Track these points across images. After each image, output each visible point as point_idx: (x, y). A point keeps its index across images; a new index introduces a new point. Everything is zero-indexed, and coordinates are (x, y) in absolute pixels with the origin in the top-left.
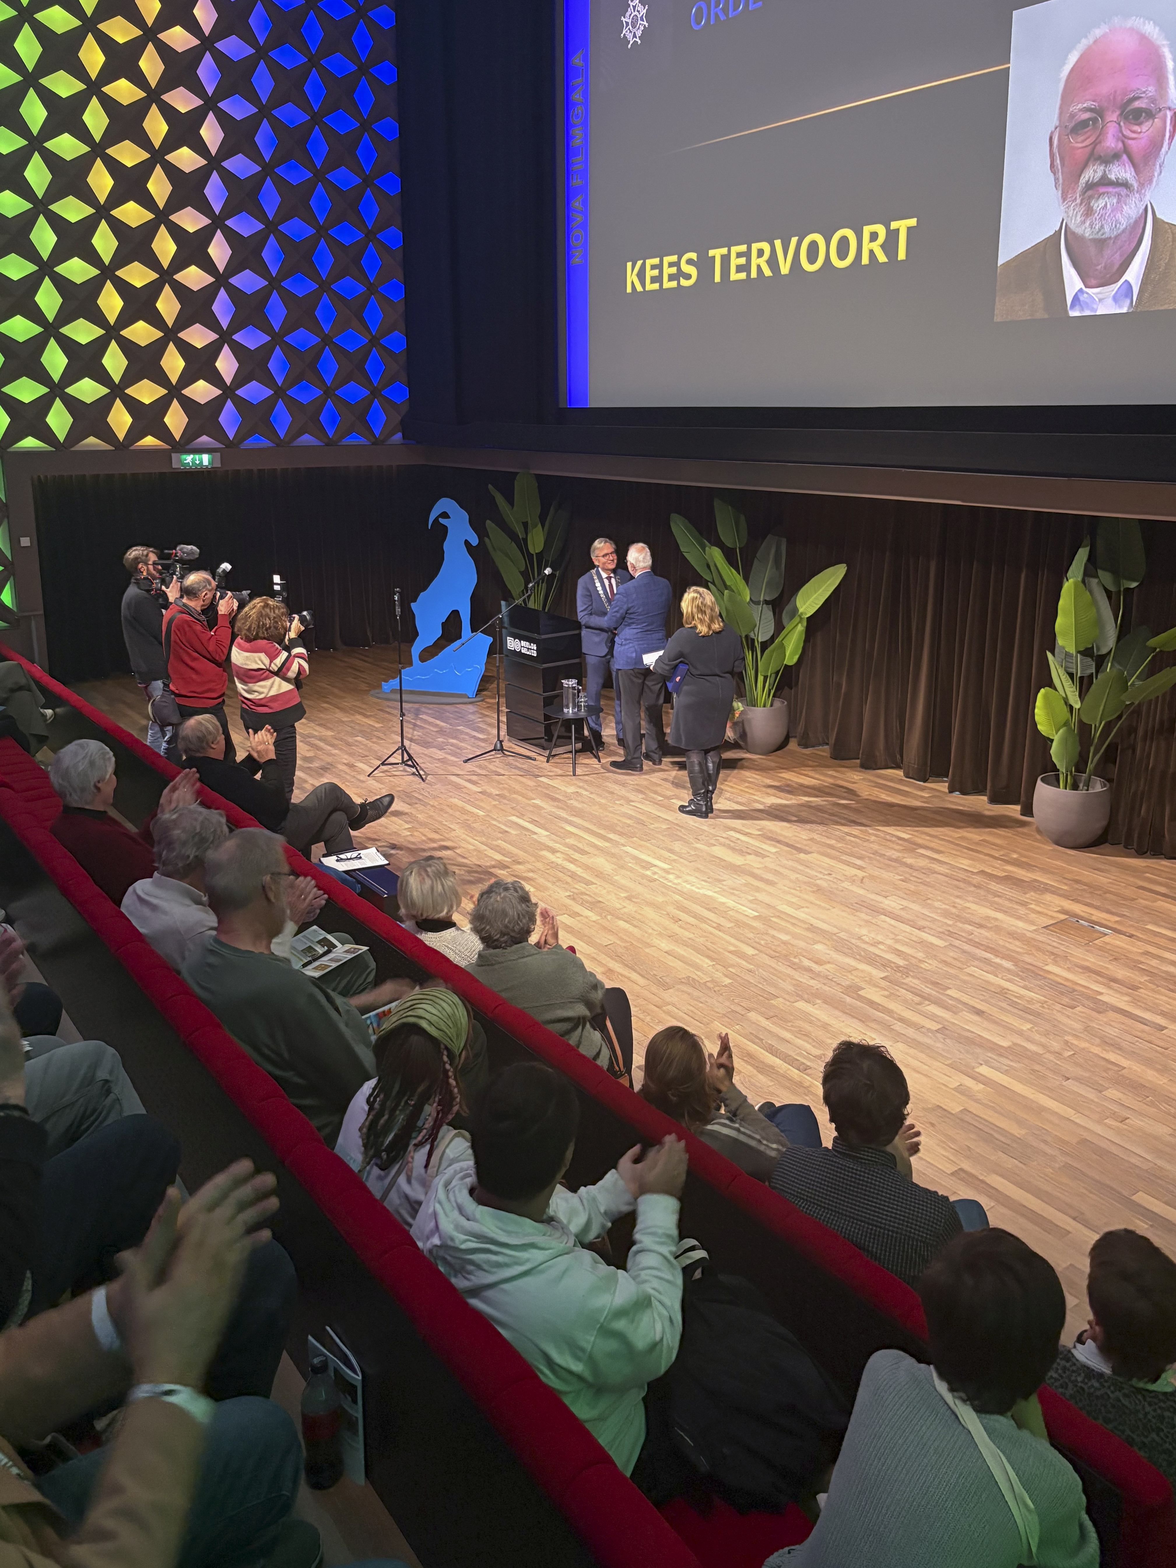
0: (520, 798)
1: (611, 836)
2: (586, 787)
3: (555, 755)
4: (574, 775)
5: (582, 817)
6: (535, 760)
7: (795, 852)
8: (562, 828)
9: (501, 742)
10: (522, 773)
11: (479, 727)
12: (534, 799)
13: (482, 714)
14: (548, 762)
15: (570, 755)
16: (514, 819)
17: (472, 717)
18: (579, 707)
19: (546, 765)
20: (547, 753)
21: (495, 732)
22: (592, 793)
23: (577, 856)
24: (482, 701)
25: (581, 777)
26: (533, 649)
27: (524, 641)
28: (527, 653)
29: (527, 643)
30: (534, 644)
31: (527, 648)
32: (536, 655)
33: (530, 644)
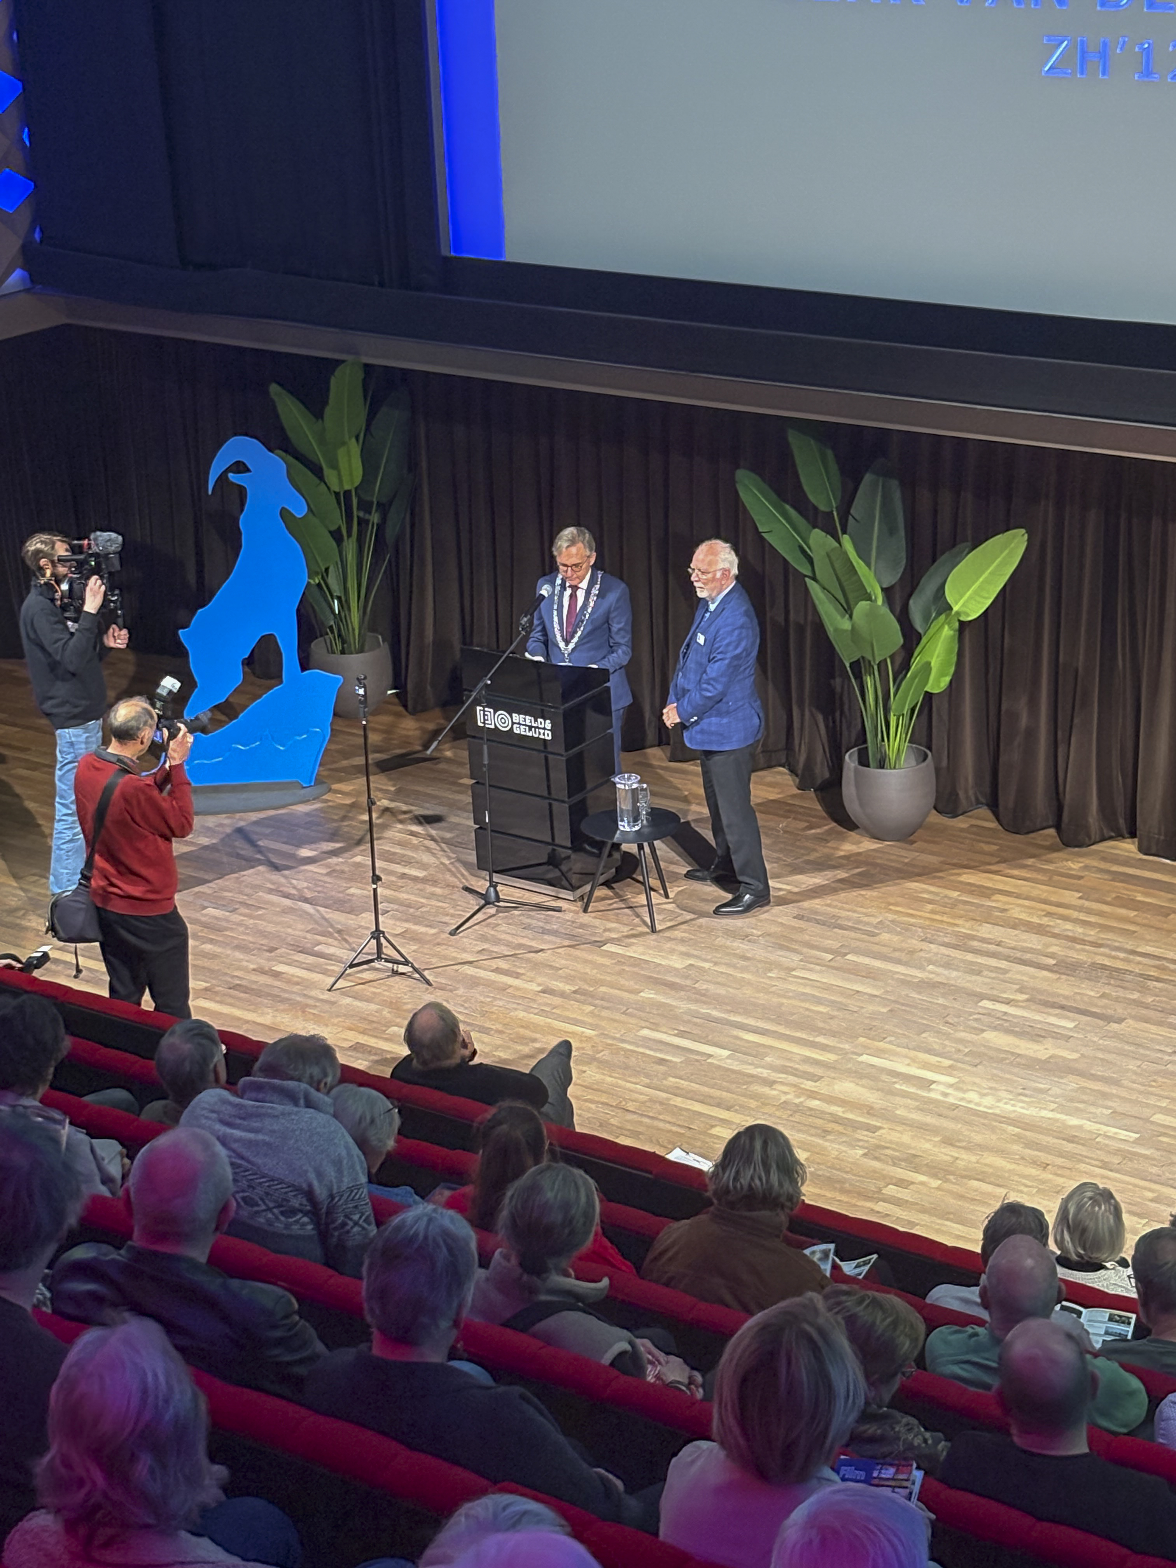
0: (616, 992)
1: (821, 1039)
2: (696, 952)
4: (653, 931)
5: (747, 1013)
6: (559, 910)
7: (1101, 1023)
8: (737, 1038)
10: (567, 943)
14: (586, 911)
16: (645, 1032)
19: (585, 918)
20: (574, 895)
23: (808, 1085)
25: (667, 934)
26: (544, 729)
27: (519, 713)
28: (530, 734)
29: (528, 718)
30: (548, 722)
31: (530, 728)
32: (550, 738)
33: (536, 721)
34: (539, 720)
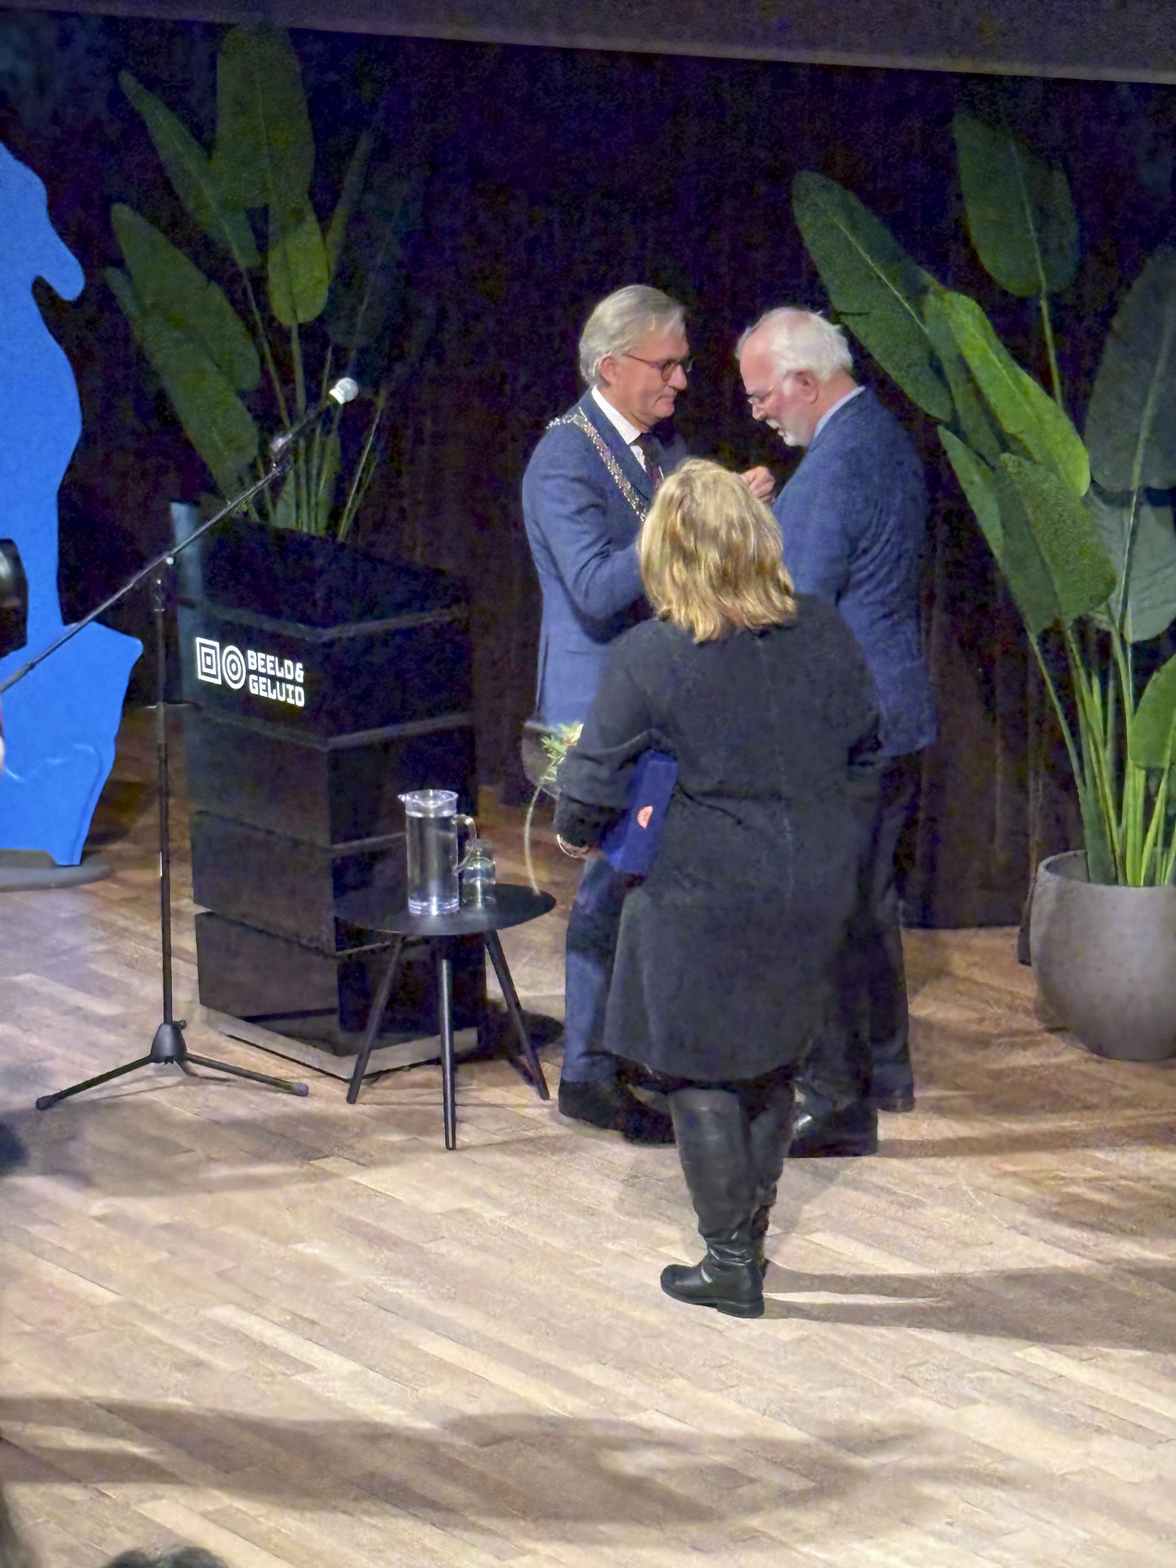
0: (248, 1237)
2: (494, 1190)
3: (377, 1076)
4: (451, 1146)
5: (479, 1304)
6: (303, 1093)
8: (405, 1345)
9: (177, 1029)
11: (98, 976)
12: (300, 1240)
13: (105, 925)
14: (352, 1098)
15: (433, 1074)
17: (69, 938)
18: (466, 894)
19: (345, 1110)
20: (346, 1067)
21: (156, 990)
22: (515, 1213)
24: (107, 876)
25: (475, 1156)
26: (293, 682)
27: (256, 651)
28: (272, 696)
29: (270, 658)
30: (299, 665)
31: (274, 679)
32: (301, 703)
33: (281, 664)
34: (288, 663)
